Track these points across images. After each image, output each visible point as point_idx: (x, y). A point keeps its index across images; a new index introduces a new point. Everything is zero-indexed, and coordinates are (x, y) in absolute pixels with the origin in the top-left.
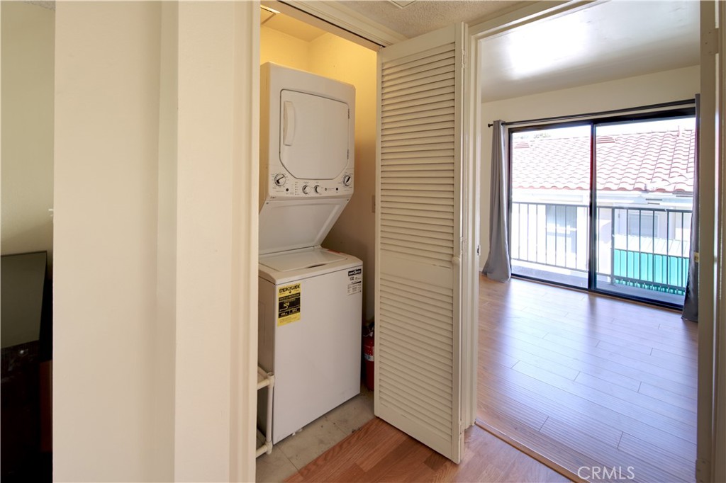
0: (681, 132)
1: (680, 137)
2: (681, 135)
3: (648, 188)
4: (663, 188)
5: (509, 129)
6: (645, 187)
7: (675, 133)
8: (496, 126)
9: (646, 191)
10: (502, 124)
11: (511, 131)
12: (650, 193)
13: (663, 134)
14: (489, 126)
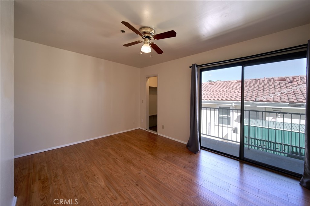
0: (265, 79)
1: (265, 81)
2: (265, 80)
3: (257, 100)
4: (263, 100)
5: (200, 69)
6: (256, 100)
7: (263, 80)
8: (193, 67)
9: (256, 101)
10: (196, 66)
11: (201, 70)
12: (257, 102)
13: (259, 80)
14: (190, 67)
